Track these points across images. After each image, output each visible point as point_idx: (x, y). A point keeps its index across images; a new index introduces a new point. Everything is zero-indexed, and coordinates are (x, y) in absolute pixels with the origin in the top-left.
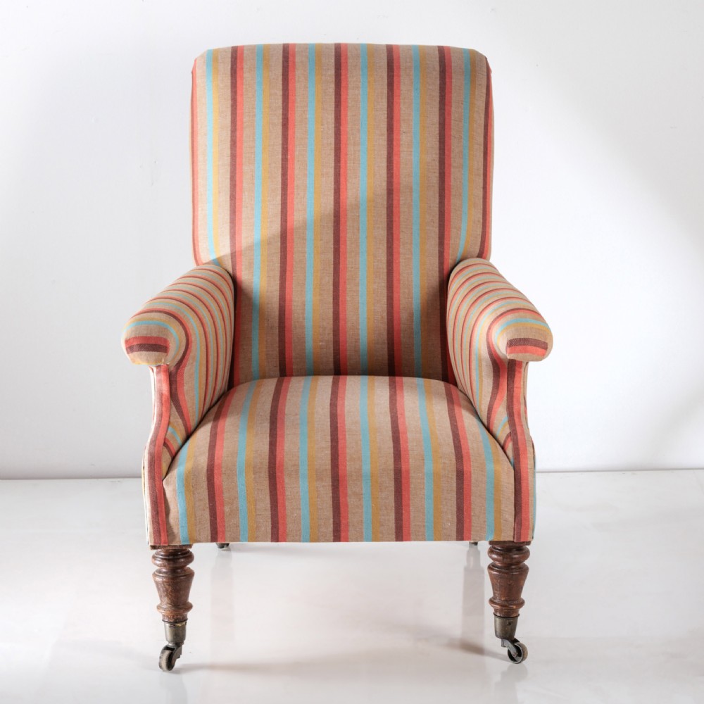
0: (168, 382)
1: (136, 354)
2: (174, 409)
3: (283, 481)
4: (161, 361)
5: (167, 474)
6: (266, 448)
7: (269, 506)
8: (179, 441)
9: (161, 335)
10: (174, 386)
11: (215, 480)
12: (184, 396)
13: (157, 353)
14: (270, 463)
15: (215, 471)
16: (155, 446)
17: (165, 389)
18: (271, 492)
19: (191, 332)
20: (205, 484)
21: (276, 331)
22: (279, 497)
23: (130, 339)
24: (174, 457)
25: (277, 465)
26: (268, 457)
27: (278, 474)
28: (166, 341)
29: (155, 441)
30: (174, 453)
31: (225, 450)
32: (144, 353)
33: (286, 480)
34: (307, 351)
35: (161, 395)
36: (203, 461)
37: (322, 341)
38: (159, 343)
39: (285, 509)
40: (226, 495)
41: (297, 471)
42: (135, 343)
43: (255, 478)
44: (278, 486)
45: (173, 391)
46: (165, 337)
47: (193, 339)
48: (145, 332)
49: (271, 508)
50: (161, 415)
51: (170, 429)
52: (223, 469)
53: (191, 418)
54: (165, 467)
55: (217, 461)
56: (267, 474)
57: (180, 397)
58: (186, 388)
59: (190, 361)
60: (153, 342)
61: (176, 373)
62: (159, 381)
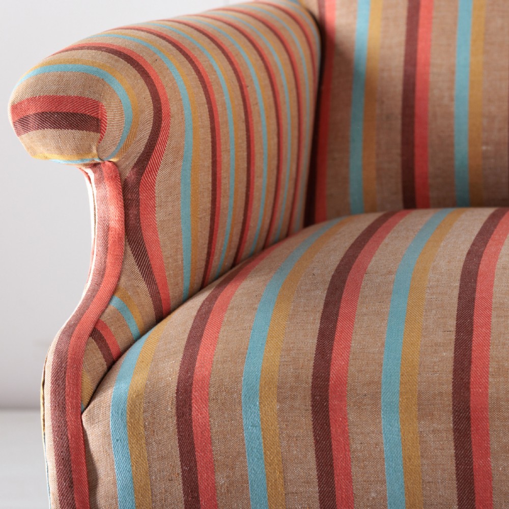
0: (121, 204)
1: (34, 135)
2: (131, 260)
3: (345, 419)
4: (89, 150)
5: (92, 398)
6: (311, 343)
7: (314, 473)
8: (134, 329)
9: (87, 94)
10: (132, 212)
11: (194, 413)
12: (155, 231)
13: (77, 133)
14: (315, 377)
15: (195, 394)
16: (70, 336)
17: (114, 214)
18: (317, 442)
19: (167, 92)
20: (171, 424)
21: (398, 124)
22: (335, 453)
23: (20, 103)
24: (112, 363)
25: (331, 382)
26: (312, 363)
27: (333, 402)
28: (96, 105)
29: (75, 325)
30: (114, 352)
31: (220, 346)
32: (50, 132)
33: (352, 417)
34: (457, 163)
35: (107, 230)
36: (171, 371)
37: (487, 144)
38: (82, 110)
39: (351, 482)
40: (218, 447)
41: (376, 397)
42: (31, 112)
43: (281, 410)
44: (333, 430)
45: (132, 222)
46: (95, 97)
47: (173, 109)
48: (54, 88)
49: (320, 477)
50: (101, 273)
51: (116, 302)
52: (212, 390)
53: (170, 281)
54: (88, 384)
55: (199, 371)
56: (309, 402)
57: (147, 235)
58: (160, 215)
59: (168, 157)
60: (67, 108)
61: (139, 183)
62: (103, 200)
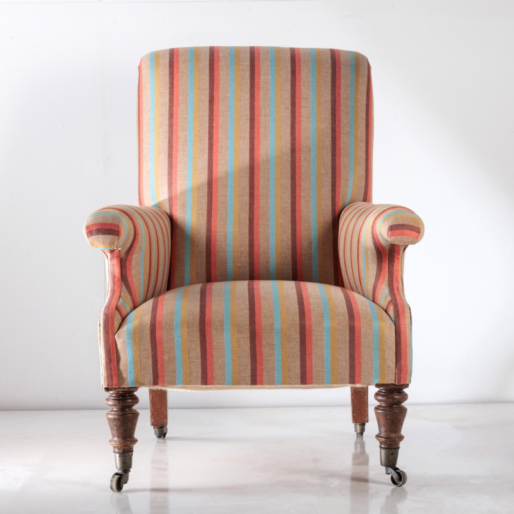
0: (120, 267)
1: (94, 237)
2: (124, 287)
3: (211, 334)
4: (114, 243)
5: (119, 329)
6: (198, 309)
7: (200, 354)
8: (128, 309)
9: (114, 222)
10: (124, 270)
11: (157, 333)
12: (132, 277)
13: (111, 237)
14: (200, 320)
15: (157, 326)
16: (109, 309)
17: (117, 271)
18: (201, 343)
19: (138, 226)
20: (148, 337)
21: (204, 255)
22: (207, 347)
23: (90, 226)
24: (124, 319)
25: (206, 321)
26: (199, 315)
27: (207, 328)
28: (118, 227)
29: (109, 306)
30: (124, 316)
31: (164, 311)
32: (101, 236)
33: (214, 333)
34: (228, 270)
35: (114, 277)
36: (147, 319)
37: (240, 262)
38: (113, 228)
39: (212, 357)
40: (165, 345)
41: (222, 326)
42: (94, 229)
43: (189, 331)
44: (207, 338)
45: (124, 274)
46: (117, 223)
47: (140, 232)
48: (102, 220)
49: (202, 356)
50: (113, 291)
51: (121, 300)
52: (163, 325)
53: (138, 296)
54: (116, 325)
55: (158, 319)
56: (198, 328)
57: (129, 279)
58: (133, 272)
59: (137, 250)
60: (108, 227)
61: (126, 259)
62: (113, 265)
